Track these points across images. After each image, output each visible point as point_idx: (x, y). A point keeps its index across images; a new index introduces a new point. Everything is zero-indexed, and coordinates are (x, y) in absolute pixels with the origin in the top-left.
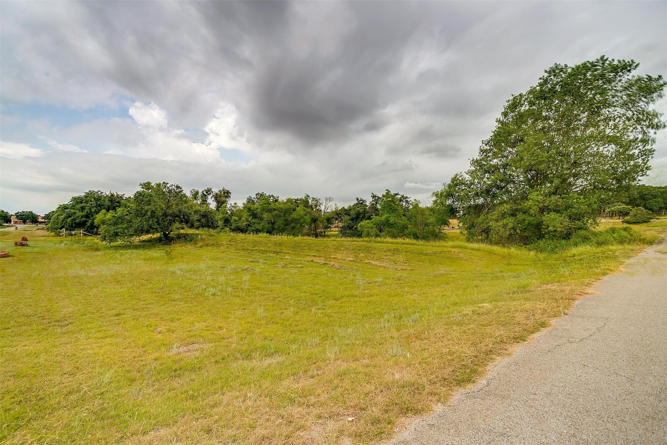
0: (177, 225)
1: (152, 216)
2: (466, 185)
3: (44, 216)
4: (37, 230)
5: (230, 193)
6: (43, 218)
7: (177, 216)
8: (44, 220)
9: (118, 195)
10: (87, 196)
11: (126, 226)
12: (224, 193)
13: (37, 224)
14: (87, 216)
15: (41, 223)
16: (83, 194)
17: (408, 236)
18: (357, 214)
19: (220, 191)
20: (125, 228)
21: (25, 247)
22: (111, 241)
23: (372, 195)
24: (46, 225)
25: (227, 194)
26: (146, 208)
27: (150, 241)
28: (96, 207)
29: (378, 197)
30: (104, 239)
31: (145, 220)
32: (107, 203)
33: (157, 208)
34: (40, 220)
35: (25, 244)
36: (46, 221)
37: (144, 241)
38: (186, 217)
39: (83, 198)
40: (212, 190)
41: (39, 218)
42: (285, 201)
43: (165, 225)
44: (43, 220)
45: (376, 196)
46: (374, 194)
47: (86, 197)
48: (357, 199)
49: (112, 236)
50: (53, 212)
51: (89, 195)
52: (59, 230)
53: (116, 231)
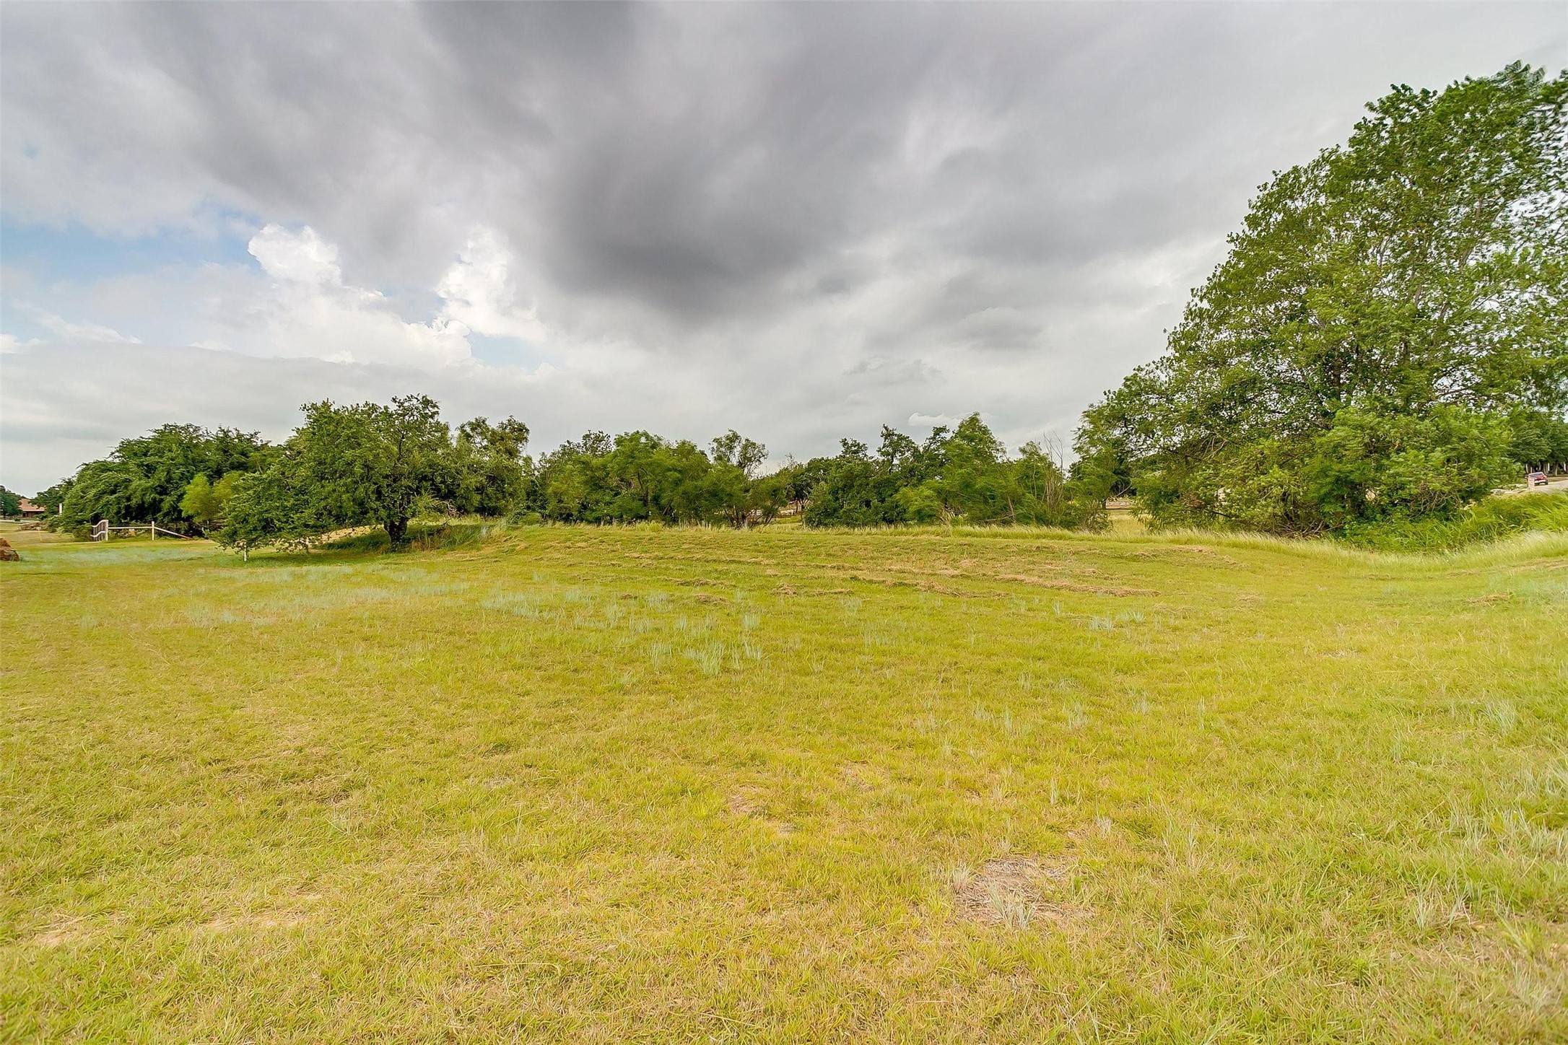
0: (426, 500)
1: (366, 478)
2: (1161, 394)
3: (37, 496)
4: (23, 530)
5: (527, 431)
6: (33, 502)
7: (425, 478)
8: (36, 506)
9: (239, 436)
10: (159, 440)
11: (291, 502)
12: (513, 430)
13: (17, 517)
14: (163, 491)
15: (26, 514)
16: (148, 435)
17: (1024, 519)
18: (847, 478)
19: (503, 427)
20: (291, 509)
21: (12, 563)
22: (251, 543)
23: (885, 431)
24: (42, 519)
25: (520, 432)
26: (349, 454)
27: (345, 545)
28: (185, 465)
29: (899, 436)
30: (232, 537)
31: (344, 489)
32: (213, 457)
33: (378, 454)
34: (25, 507)
35: (10, 556)
36: (42, 509)
37: (330, 546)
38: (449, 481)
39: (149, 443)
40: (486, 422)
41: (21, 504)
42: (675, 446)
43: (396, 501)
44: (35, 508)
45: (893, 434)
46: (890, 428)
47: (157, 441)
48: (844, 443)
49: (255, 529)
50: (70, 483)
51: (168, 434)
52: (87, 525)
53: (266, 515)
